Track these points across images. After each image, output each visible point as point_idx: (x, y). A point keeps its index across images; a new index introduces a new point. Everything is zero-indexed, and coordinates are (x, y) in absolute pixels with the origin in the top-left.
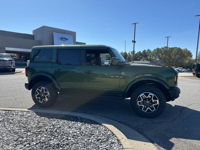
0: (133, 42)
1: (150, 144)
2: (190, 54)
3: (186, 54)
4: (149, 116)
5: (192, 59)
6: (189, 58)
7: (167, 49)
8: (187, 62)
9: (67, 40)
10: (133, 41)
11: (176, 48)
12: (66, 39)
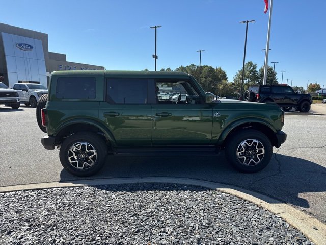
0: (153, 57)
1: (284, 204)
2: (224, 77)
3: (219, 76)
4: (253, 170)
5: (227, 83)
6: (224, 81)
7: (195, 68)
8: (221, 87)
9: (31, 48)
10: (153, 55)
11: (207, 66)
12: (29, 46)
